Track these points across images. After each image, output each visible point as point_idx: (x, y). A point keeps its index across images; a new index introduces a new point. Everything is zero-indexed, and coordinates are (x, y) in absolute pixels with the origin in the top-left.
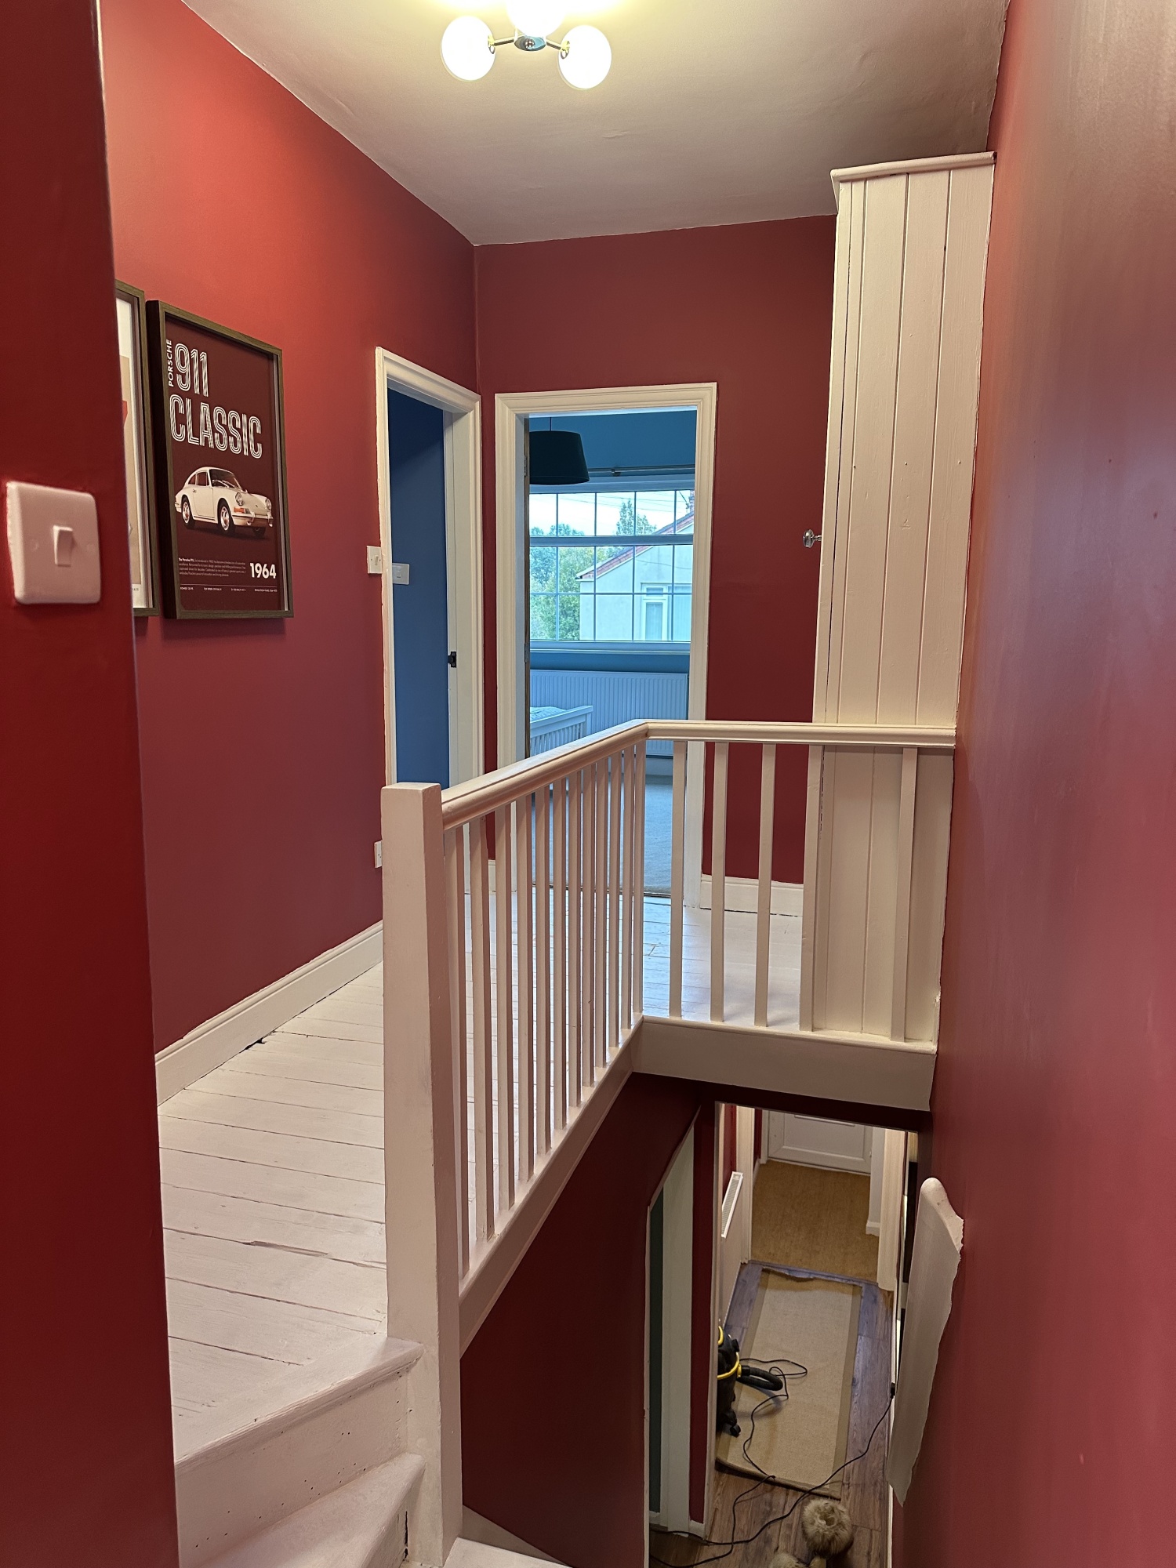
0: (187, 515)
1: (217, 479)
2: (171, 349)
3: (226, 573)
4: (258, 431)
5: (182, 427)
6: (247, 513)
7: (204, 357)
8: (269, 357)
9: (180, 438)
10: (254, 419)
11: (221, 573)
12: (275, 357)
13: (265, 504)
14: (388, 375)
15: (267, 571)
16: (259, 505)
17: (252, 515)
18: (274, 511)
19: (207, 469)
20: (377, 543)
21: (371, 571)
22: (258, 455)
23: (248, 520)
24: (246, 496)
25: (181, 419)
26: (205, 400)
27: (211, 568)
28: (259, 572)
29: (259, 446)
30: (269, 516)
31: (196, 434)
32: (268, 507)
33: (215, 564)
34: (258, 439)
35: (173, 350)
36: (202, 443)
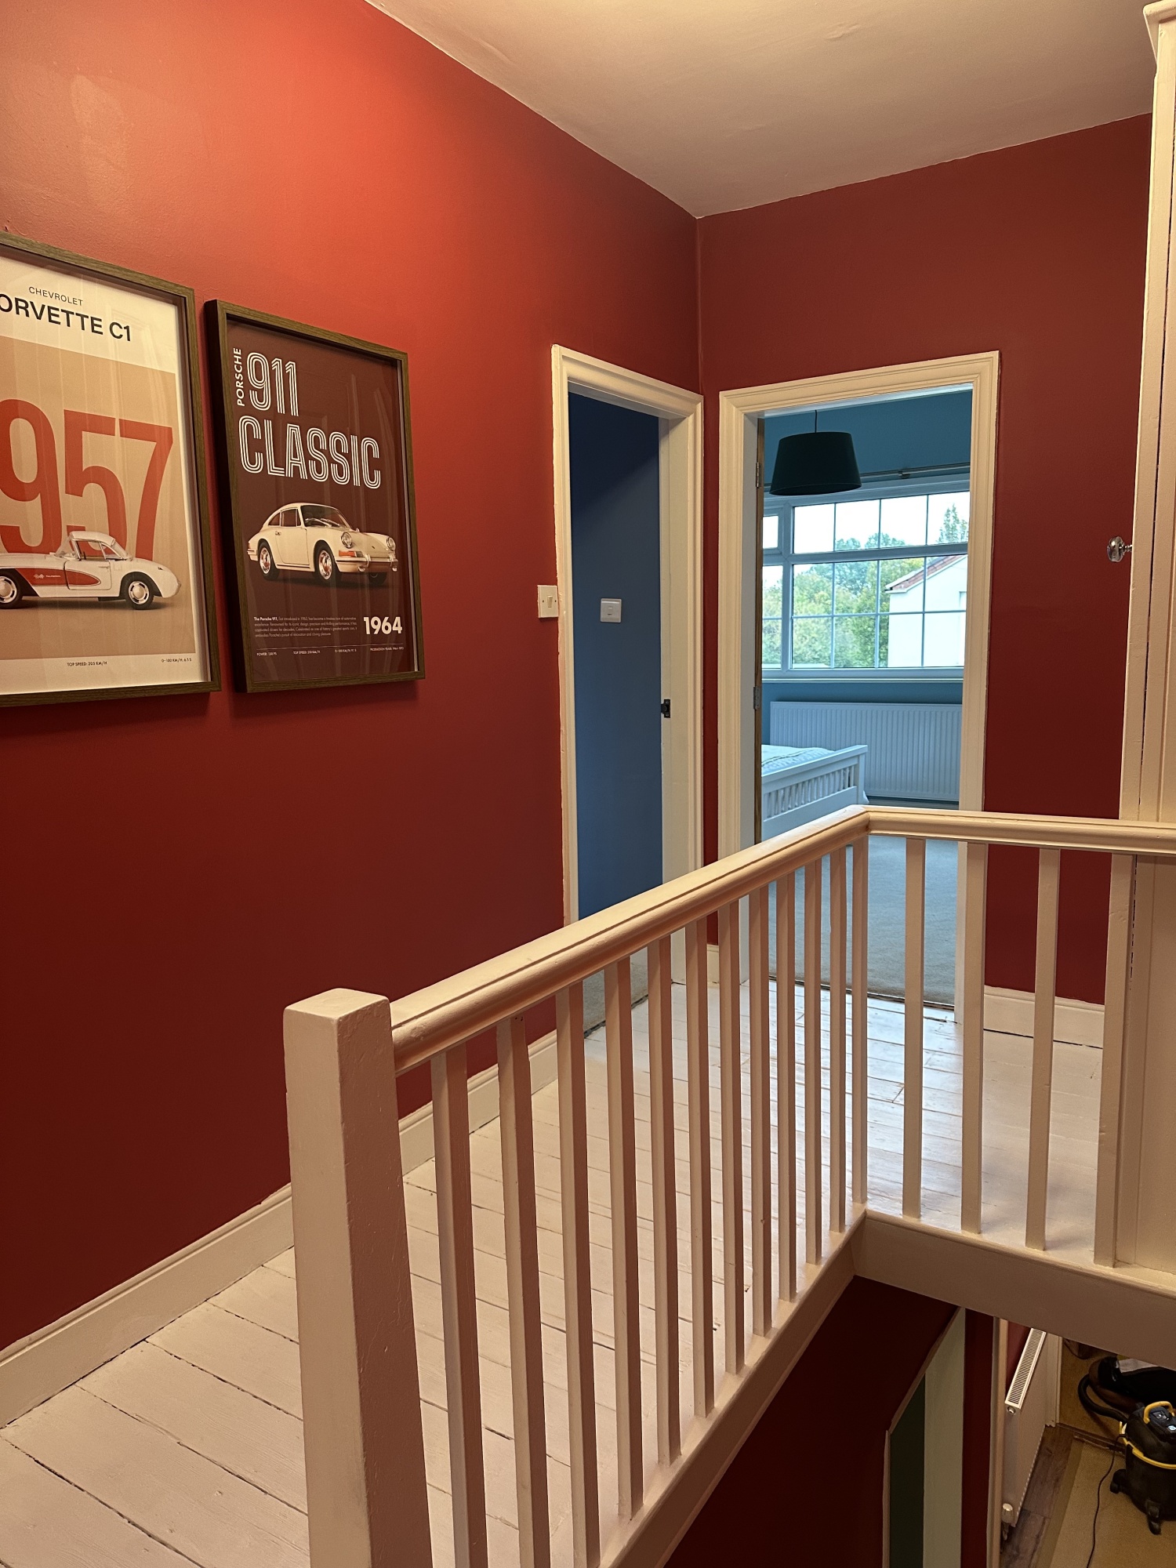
0: (266, 564)
1: (313, 518)
2: (240, 360)
3: (327, 632)
4: (376, 454)
5: (259, 456)
6: (358, 556)
7: (291, 367)
8: (392, 363)
9: (255, 469)
10: (368, 441)
11: (320, 632)
12: (398, 362)
13: (386, 544)
14: (569, 378)
15: (389, 625)
16: (378, 546)
17: (367, 558)
18: (401, 552)
19: (298, 506)
20: (552, 580)
21: (543, 613)
22: (375, 485)
23: (359, 565)
24: (357, 536)
25: (256, 446)
26: (294, 421)
27: (304, 627)
28: (377, 628)
29: (377, 474)
30: (392, 558)
31: (280, 462)
32: (390, 548)
33: (309, 622)
34: (374, 464)
35: (244, 360)
36: (290, 473)
